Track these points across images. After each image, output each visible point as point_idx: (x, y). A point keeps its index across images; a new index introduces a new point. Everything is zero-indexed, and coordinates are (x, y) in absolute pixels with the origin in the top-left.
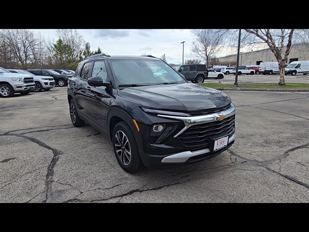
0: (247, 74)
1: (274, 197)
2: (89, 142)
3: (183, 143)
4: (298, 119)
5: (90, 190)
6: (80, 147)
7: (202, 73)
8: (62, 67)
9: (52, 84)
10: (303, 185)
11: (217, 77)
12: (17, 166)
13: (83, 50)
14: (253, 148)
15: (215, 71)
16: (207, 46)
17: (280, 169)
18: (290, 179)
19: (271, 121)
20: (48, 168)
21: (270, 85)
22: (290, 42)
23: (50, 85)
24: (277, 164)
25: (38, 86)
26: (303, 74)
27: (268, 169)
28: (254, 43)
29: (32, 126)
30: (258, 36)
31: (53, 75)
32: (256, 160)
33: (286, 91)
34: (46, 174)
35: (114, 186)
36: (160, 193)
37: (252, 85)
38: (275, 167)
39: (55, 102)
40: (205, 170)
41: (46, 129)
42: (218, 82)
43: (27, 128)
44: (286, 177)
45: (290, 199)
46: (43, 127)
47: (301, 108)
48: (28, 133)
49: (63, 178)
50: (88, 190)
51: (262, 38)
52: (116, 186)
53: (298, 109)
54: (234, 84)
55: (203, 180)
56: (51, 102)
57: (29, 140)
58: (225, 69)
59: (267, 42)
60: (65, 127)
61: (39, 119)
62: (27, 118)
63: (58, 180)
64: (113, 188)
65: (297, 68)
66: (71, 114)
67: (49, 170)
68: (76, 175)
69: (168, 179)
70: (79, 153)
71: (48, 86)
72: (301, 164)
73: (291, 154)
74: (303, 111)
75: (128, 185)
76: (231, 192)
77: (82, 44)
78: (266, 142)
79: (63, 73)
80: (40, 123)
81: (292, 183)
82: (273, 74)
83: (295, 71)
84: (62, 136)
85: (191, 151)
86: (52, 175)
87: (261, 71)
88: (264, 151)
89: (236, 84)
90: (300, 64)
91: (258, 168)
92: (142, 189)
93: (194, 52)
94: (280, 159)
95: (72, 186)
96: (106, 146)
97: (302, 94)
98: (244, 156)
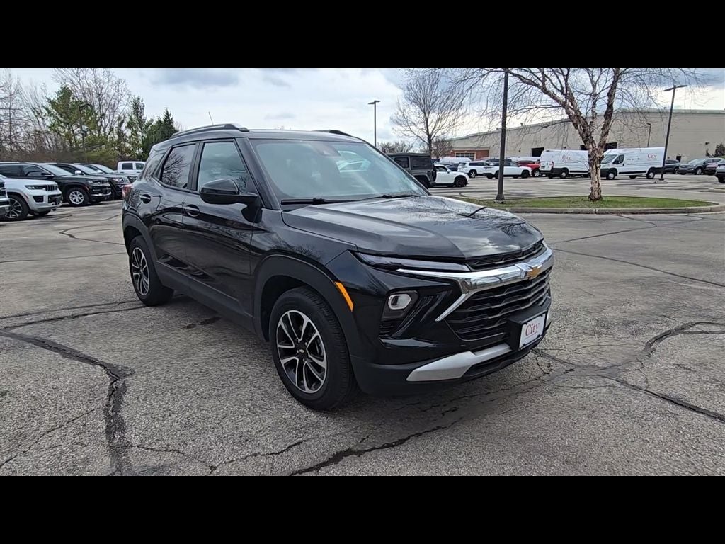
0: (515, 176)
1: (653, 443)
2: (195, 342)
3: (457, 334)
4: (648, 273)
5: (232, 461)
6: (175, 356)
7: (424, 173)
8: (74, 158)
9: (55, 201)
10: (702, 413)
11: (453, 182)
12: (16, 413)
13: (127, 115)
14: (577, 338)
15: (449, 170)
16: (429, 113)
17: (646, 382)
18: (673, 401)
19: (595, 279)
20: (106, 412)
21: (572, 201)
22: (610, 106)
23: (49, 202)
24: (637, 372)
25: (17, 204)
26: (630, 176)
27: (623, 383)
28: (537, 107)
29: (26, 306)
30: (546, 92)
31: (55, 176)
32: (592, 363)
33: (607, 213)
34: (105, 428)
35: (291, 446)
36: (406, 455)
37: (534, 202)
38: (636, 378)
39: (71, 245)
40: (489, 393)
41: (70, 313)
42: (458, 194)
43: (16, 314)
44: (664, 398)
45: (686, 444)
46: (58, 308)
47: (646, 248)
48: (21, 325)
49: (154, 434)
50: (227, 461)
51: (553, 97)
52: (296, 444)
53: (640, 251)
54: (497, 199)
55: (493, 416)
56: (59, 245)
57: (30, 344)
58: (467, 165)
59: (564, 105)
60: (121, 307)
61: (41, 288)
62: (8, 288)
63: (142, 442)
64: (288, 449)
65: (618, 163)
66: (134, 274)
67: (108, 418)
68: (187, 426)
69: (412, 421)
70: (177, 370)
71: (45, 204)
72: (684, 368)
73: (658, 346)
74: (652, 255)
75: (323, 440)
76: (562, 439)
77: (124, 100)
78: (600, 323)
79: (79, 172)
80: (47, 299)
81: (679, 410)
82: (568, 176)
83: (614, 171)
84: (119, 330)
85: (473, 351)
86: (123, 431)
87: (545, 169)
88: (602, 344)
89: (500, 197)
90: (623, 156)
91: (601, 381)
92: (360, 449)
93: (401, 125)
94: (639, 359)
95: (183, 454)
96: (242, 351)
97: (639, 220)
98: (565, 358)
